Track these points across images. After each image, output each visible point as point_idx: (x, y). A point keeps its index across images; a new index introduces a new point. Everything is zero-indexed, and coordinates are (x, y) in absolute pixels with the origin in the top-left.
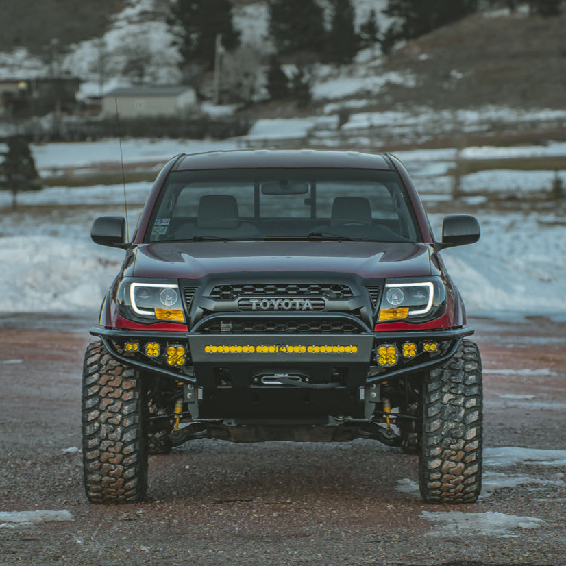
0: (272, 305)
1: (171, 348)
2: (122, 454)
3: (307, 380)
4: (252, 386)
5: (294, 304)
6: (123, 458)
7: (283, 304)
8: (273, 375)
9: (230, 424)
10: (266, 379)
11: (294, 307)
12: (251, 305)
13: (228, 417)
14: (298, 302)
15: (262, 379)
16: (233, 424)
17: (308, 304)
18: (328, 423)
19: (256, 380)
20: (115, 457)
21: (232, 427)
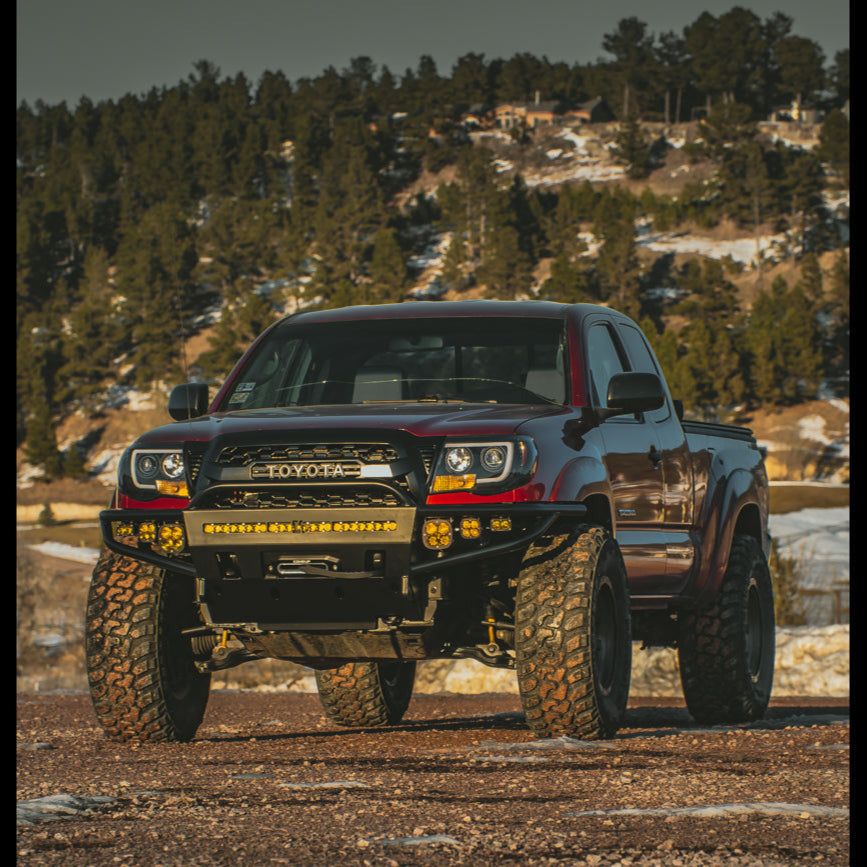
0: (294, 471)
1: (166, 529)
2: (133, 674)
3: (335, 568)
4: (267, 577)
5: (322, 470)
6: (134, 680)
7: (308, 470)
8: (291, 562)
9: (254, 629)
10: (283, 568)
11: (321, 474)
12: (268, 472)
13: (249, 620)
14: (326, 466)
15: (279, 567)
16: (258, 631)
17: (338, 470)
18: (377, 627)
19: (271, 568)
20: (123, 678)
21: (258, 634)
